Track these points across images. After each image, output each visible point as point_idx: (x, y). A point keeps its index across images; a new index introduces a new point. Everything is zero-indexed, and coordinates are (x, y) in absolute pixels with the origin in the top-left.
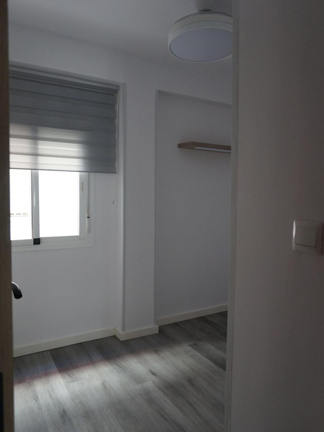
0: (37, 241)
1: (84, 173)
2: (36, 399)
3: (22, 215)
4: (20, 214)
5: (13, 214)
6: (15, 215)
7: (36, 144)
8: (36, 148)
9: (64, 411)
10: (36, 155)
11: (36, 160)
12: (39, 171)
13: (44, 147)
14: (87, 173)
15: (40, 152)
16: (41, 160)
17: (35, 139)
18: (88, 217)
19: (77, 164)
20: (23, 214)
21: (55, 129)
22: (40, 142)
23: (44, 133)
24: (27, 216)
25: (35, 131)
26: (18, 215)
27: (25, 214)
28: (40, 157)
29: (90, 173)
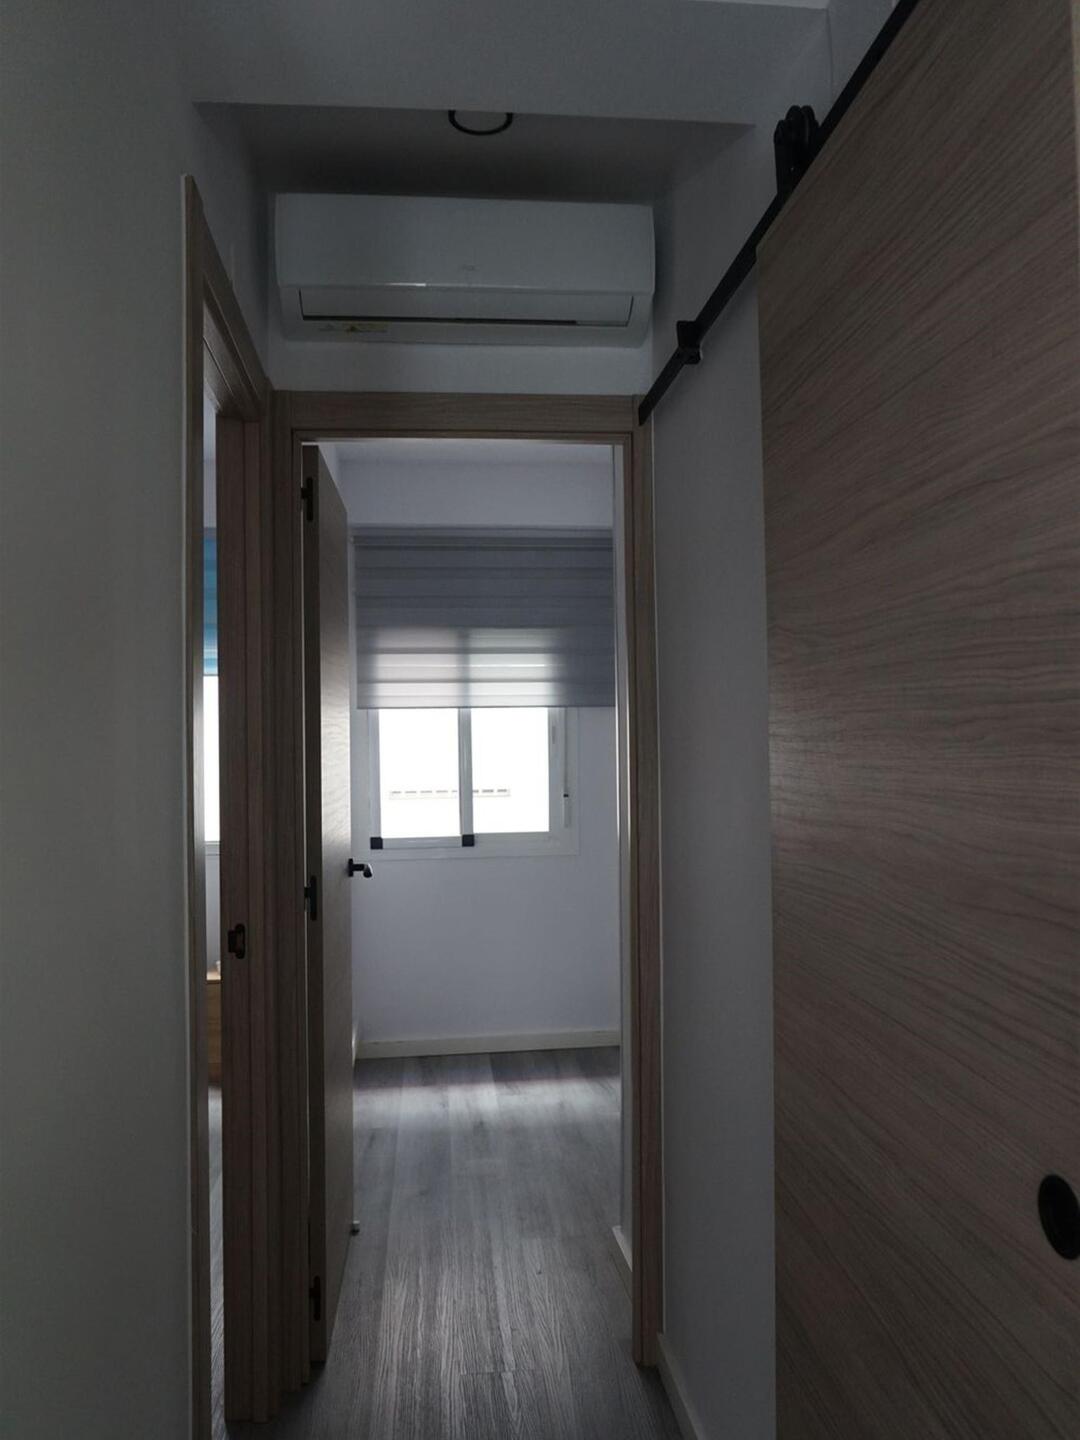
0: (468, 840)
1: (557, 709)
2: (445, 1104)
3: (496, 791)
4: (492, 791)
5: (477, 791)
6: (480, 793)
7: (466, 661)
8: (466, 669)
9: (482, 1123)
10: (465, 680)
11: (467, 690)
12: (472, 710)
13: (480, 665)
14: (563, 709)
15: (474, 675)
16: (476, 689)
17: (464, 651)
18: (566, 796)
19: (542, 691)
20: (500, 791)
21: (497, 631)
22: (473, 657)
23: (482, 638)
24: (509, 795)
25: (464, 637)
26: (486, 794)
27: (505, 791)
28: (472, 685)
29: (569, 709)
